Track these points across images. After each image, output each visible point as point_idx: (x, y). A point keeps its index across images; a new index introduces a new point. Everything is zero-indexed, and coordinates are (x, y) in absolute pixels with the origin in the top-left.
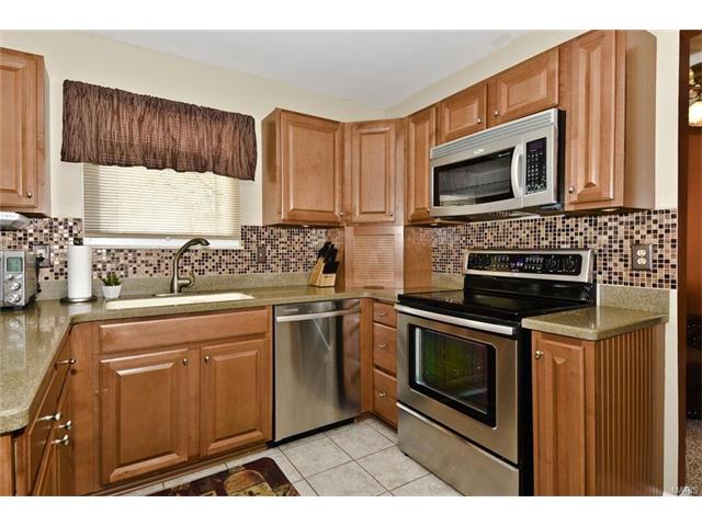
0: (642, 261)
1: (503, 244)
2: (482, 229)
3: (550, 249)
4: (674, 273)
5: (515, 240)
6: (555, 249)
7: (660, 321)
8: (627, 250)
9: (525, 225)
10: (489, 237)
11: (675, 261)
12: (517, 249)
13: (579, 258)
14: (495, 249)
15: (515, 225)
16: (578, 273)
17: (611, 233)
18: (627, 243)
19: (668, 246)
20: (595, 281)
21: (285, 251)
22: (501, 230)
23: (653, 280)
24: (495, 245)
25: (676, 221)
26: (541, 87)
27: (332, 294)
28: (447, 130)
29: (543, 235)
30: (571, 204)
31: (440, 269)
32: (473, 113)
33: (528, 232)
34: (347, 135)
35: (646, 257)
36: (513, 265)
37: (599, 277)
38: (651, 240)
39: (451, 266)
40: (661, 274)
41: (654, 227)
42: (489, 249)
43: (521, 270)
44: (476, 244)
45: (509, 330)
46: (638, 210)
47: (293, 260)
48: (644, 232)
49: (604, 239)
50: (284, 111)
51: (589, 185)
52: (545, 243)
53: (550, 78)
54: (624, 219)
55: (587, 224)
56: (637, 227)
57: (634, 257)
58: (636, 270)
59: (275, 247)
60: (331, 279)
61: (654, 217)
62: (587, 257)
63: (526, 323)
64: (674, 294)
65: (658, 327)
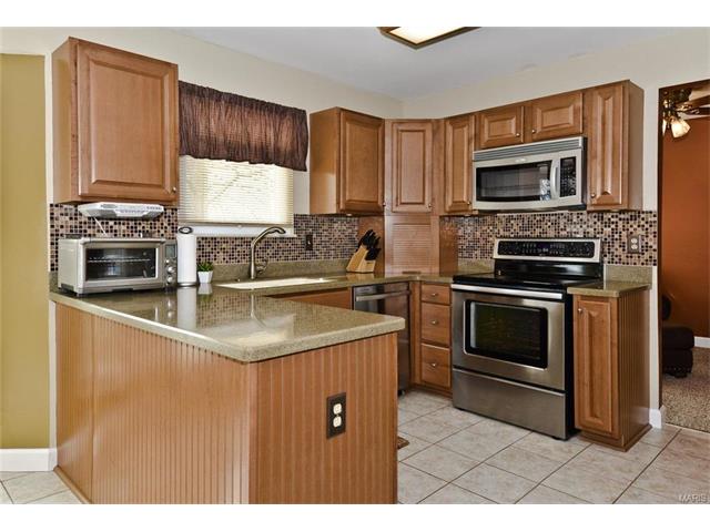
0: (634, 247)
1: (528, 233)
2: (509, 220)
3: (567, 237)
4: (655, 255)
5: (538, 231)
6: (572, 238)
7: (645, 288)
8: (625, 239)
9: (547, 218)
10: (515, 227)
11: (655, 247)
12: (541, 238)
13: (593, 244)
14: (520, 237)
15: (538, 218)
16: (592, 256)
17: (613, 226)
18: (624, 233)
19: (651, 236)
20: (602, 262)
21: (327, 239)
22: (526, 222)
23: (642, 260)
24: (521, 234)
25: (656, 219)
26: (568, 117)
27: (372, 279)
28: (486, 137)
29: (562, 227)
30: (592, 205)
31: (466, 255)
32: (511, 127)
33: (549, 224)
34: (387, 131)
35: (637, 244)
36: (540, 250)
37: (606, 259)
38: (640, 232)
39: (478, 252)
40: (647, 255)
41: (642, 223)
42: (515, 237)
43: (547, 254)
44: (502, 233)
45: (559, 296)
46: (632, 211)
47: (333, 247)
48: (635, 226)
49: (608, 230)
50: (342, 110)
51: (604, 193)
52: (563, 233)
53: (575, 112)
54: (622, 216)
55: (596, 220)
56: (631, 223)
57: (630, 244)
58: (631, 252)
59: (319, 235)
60: (372, 265)
61: (642, 216)
62: (597, 243)
63: (570, 291)
64: (655, 269)
65: (646, 292)
